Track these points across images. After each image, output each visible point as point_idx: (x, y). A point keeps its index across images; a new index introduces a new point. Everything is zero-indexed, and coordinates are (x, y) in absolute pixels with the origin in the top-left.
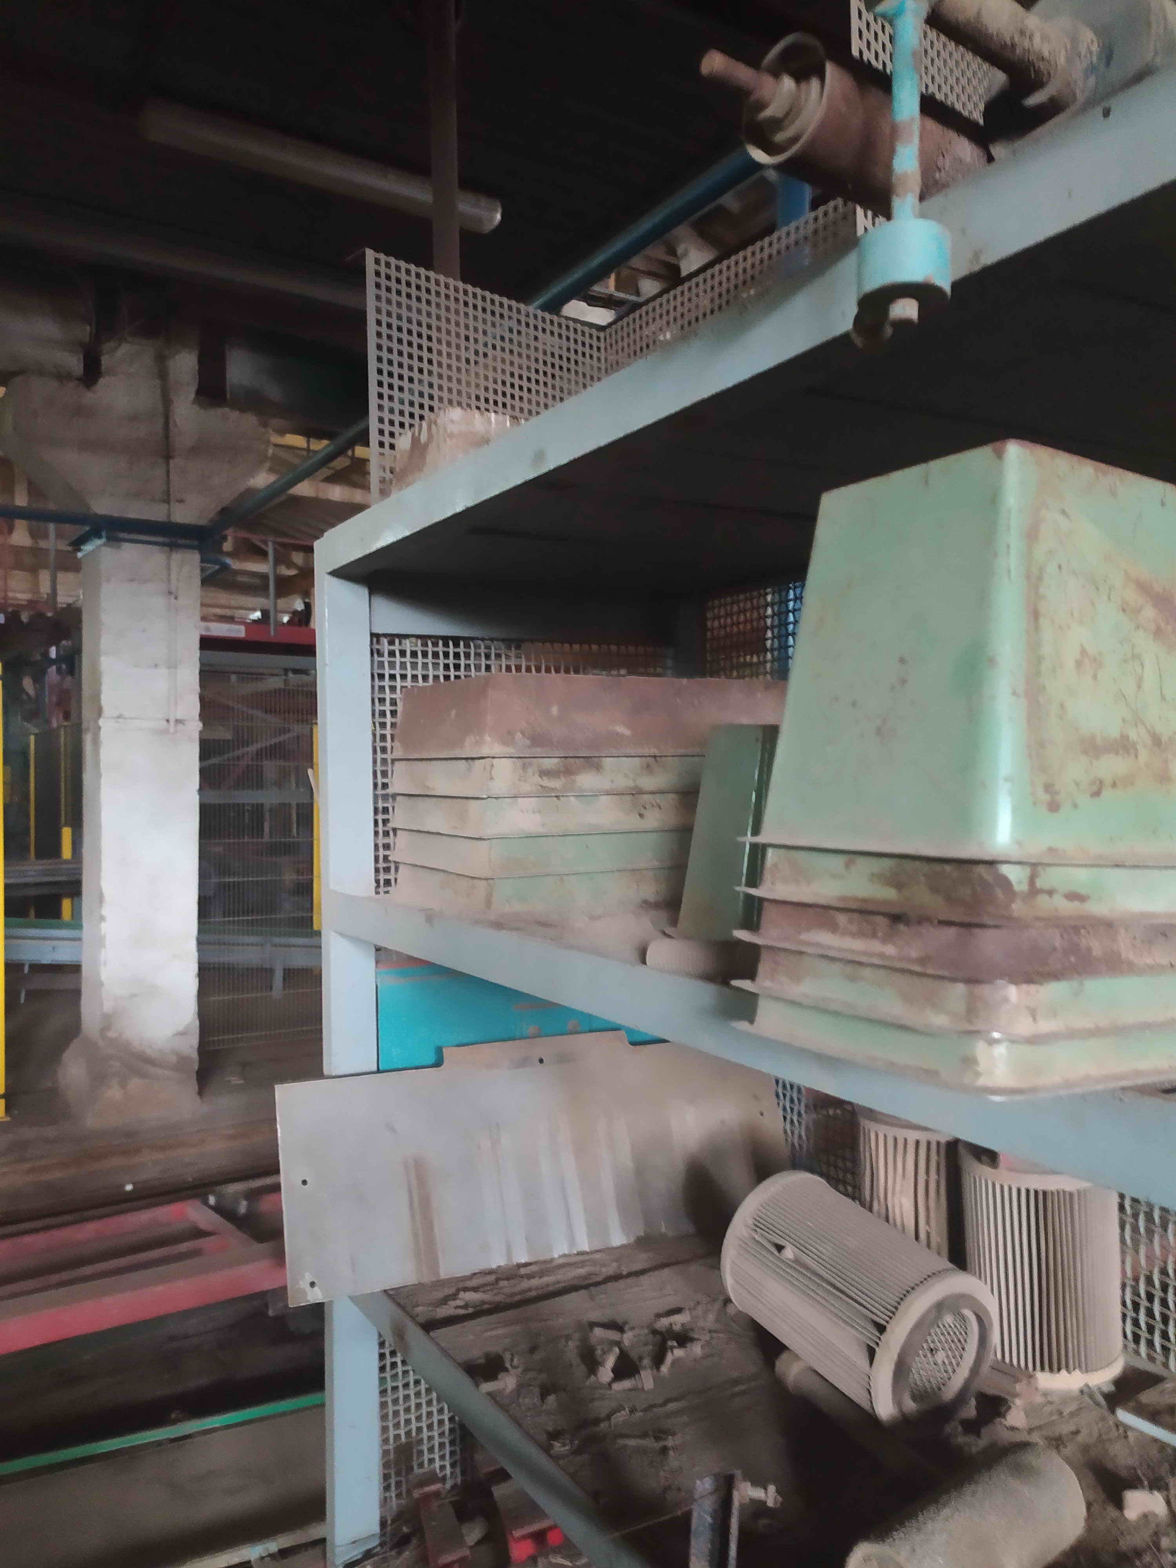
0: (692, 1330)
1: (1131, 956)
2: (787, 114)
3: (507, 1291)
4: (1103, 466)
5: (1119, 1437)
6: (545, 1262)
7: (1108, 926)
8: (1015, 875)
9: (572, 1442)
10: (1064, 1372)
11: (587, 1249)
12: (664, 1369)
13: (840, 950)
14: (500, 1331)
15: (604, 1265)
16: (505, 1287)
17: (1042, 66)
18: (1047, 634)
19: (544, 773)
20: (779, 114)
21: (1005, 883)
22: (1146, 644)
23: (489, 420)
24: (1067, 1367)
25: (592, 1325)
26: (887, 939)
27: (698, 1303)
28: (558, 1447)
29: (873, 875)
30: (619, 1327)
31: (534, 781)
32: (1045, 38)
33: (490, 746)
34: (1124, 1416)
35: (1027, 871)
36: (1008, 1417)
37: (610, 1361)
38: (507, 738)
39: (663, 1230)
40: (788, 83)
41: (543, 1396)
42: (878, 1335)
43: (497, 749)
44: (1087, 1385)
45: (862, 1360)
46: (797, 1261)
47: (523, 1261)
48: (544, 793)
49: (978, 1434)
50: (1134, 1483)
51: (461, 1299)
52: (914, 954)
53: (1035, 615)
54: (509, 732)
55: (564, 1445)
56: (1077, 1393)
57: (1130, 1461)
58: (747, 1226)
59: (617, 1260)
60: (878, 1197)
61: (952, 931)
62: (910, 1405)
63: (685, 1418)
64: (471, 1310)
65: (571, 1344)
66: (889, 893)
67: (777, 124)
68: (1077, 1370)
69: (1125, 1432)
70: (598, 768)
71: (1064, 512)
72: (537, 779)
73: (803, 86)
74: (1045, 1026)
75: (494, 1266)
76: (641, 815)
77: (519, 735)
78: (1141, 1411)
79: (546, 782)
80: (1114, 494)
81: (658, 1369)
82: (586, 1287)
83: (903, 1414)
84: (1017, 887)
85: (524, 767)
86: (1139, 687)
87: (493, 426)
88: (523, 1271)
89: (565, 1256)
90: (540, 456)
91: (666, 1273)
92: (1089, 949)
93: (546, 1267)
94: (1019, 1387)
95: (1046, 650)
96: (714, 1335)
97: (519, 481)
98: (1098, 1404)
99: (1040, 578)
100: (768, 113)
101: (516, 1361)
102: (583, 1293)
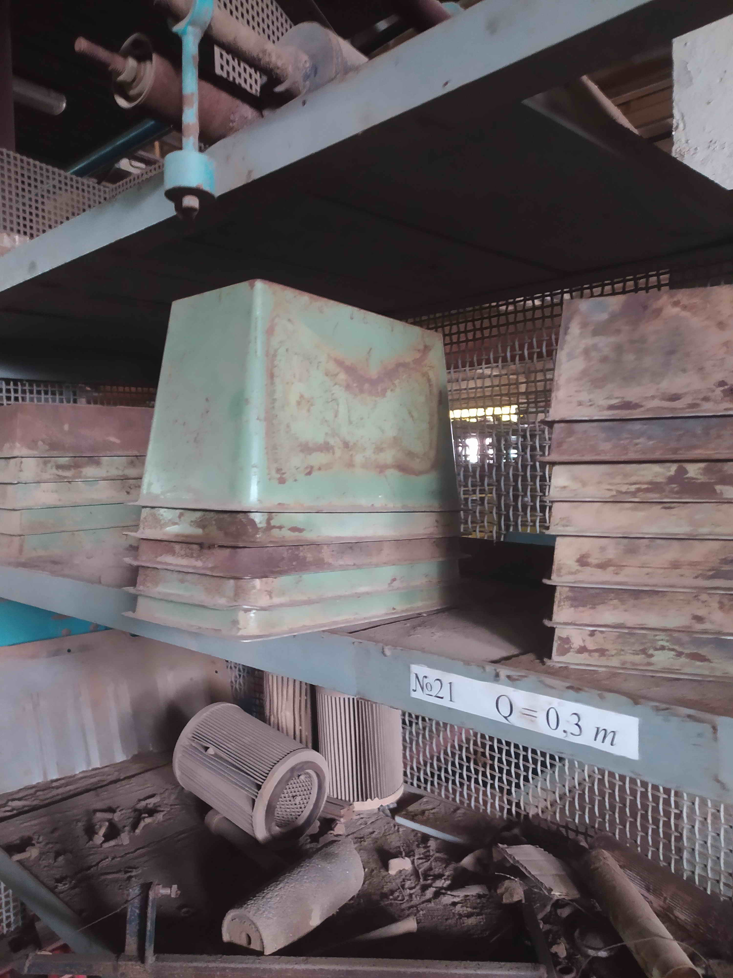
0: (160, 806)
1: (330, 561)
2: (134, 81)
3: (41, 798)
4: (315, 297)
5: (394, 832)
6: (70, 777)
7: (316, 545)
8: (258, 518)
9: (71, 882)
10: (369, 800)
11: (99, 766)
12: (138, 831)
13: (177, 565)
14: (33, 822)
15: (109, 775)
16: (40, 795)
17: (278, 71)
18: (279, 388)
19: (58, 467)
20: (129, 80)
21: (253, 522)
22: (340, 393)
23: (14, 240)
24: (371, 798)
25: (95, 811)
26: (198, 558)
27: (167, 789)
28: (61, 887)
29: (192, 522)
30: (111, 810)
31: (51, 472)
32: (279, 57)
33: (19, 450)
34: (399, 820)
35: (266, 516)
36: (335, 829)
37: (102, 832)
38: (32, 444)
39: (151, 749)
40: (131, 62)
41: (56, 858)
42: (257, 791)
43: (25, 452)
44: (382, 806)
45: (247, 807)
46: (216, 755)
47: (55, 778)
48: (59, 479)
49: (318, 842)
50: (397, 855)
51: (9, 806)
52: (210, 565)
53: (271, 376)
54: (33, 441)
55: (65, 884)
56: (377, 811)
57: (398, 844)
58: (189, 739)
59: (118, 771)
60: (273, 714)
61: (227, 551)
62: (277, 829)
63: (145, 858)
64: (15, 812)
65: (80, 824)
66: (199, 531)
67: (129, 85)
68: (377, 798)
69: (398, 828)
70: (98, 463)
71: (289, 320)
72: (54, 471)
73: (142, 65)
74: (276, 600)
75: (34, 783)
76: (128, 493)
77: (40, 443)
78: (406, 817)
79: (61, 473)
80: (321, 312)
81: (134, 832)
82: (95, 789)
83: (272, 835)
84: (259, 526)
85: (45, 463)
86: (336, 416)
87: (17, 243)
88: (54, 784)
89: (83, 772)
90: (33, 266)
91: (148, 775)
92: (305, 558)
93: (70, 780)
94: (342, 812)
95: (278, 395)
96: (173, 807)
97: (21, 281)
98: (387, 816)
99: (275, 355)
100: (121, 78)
101: (41, 839)
102: (92, 793)
